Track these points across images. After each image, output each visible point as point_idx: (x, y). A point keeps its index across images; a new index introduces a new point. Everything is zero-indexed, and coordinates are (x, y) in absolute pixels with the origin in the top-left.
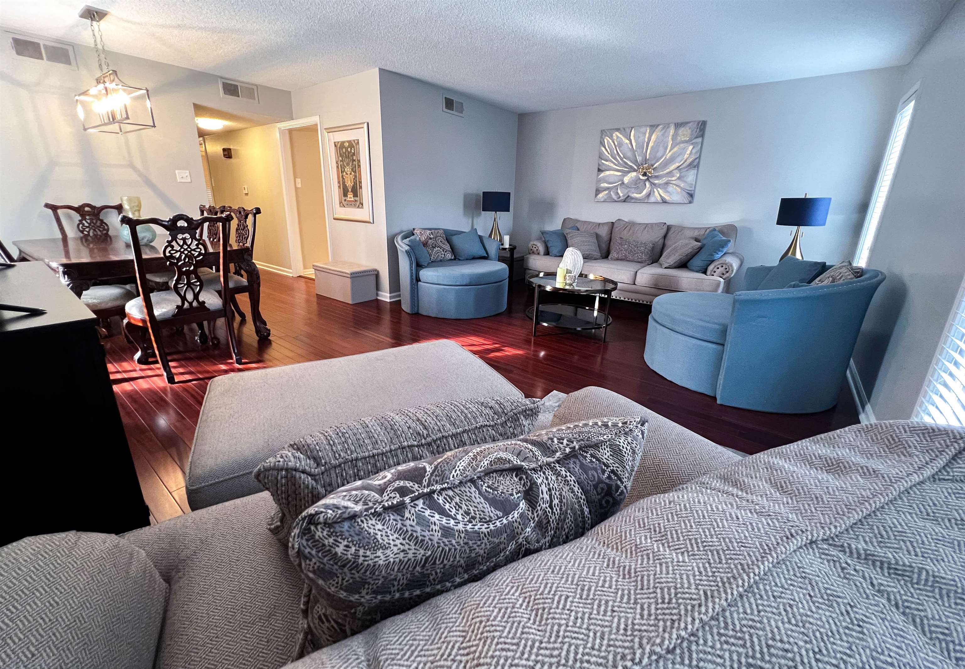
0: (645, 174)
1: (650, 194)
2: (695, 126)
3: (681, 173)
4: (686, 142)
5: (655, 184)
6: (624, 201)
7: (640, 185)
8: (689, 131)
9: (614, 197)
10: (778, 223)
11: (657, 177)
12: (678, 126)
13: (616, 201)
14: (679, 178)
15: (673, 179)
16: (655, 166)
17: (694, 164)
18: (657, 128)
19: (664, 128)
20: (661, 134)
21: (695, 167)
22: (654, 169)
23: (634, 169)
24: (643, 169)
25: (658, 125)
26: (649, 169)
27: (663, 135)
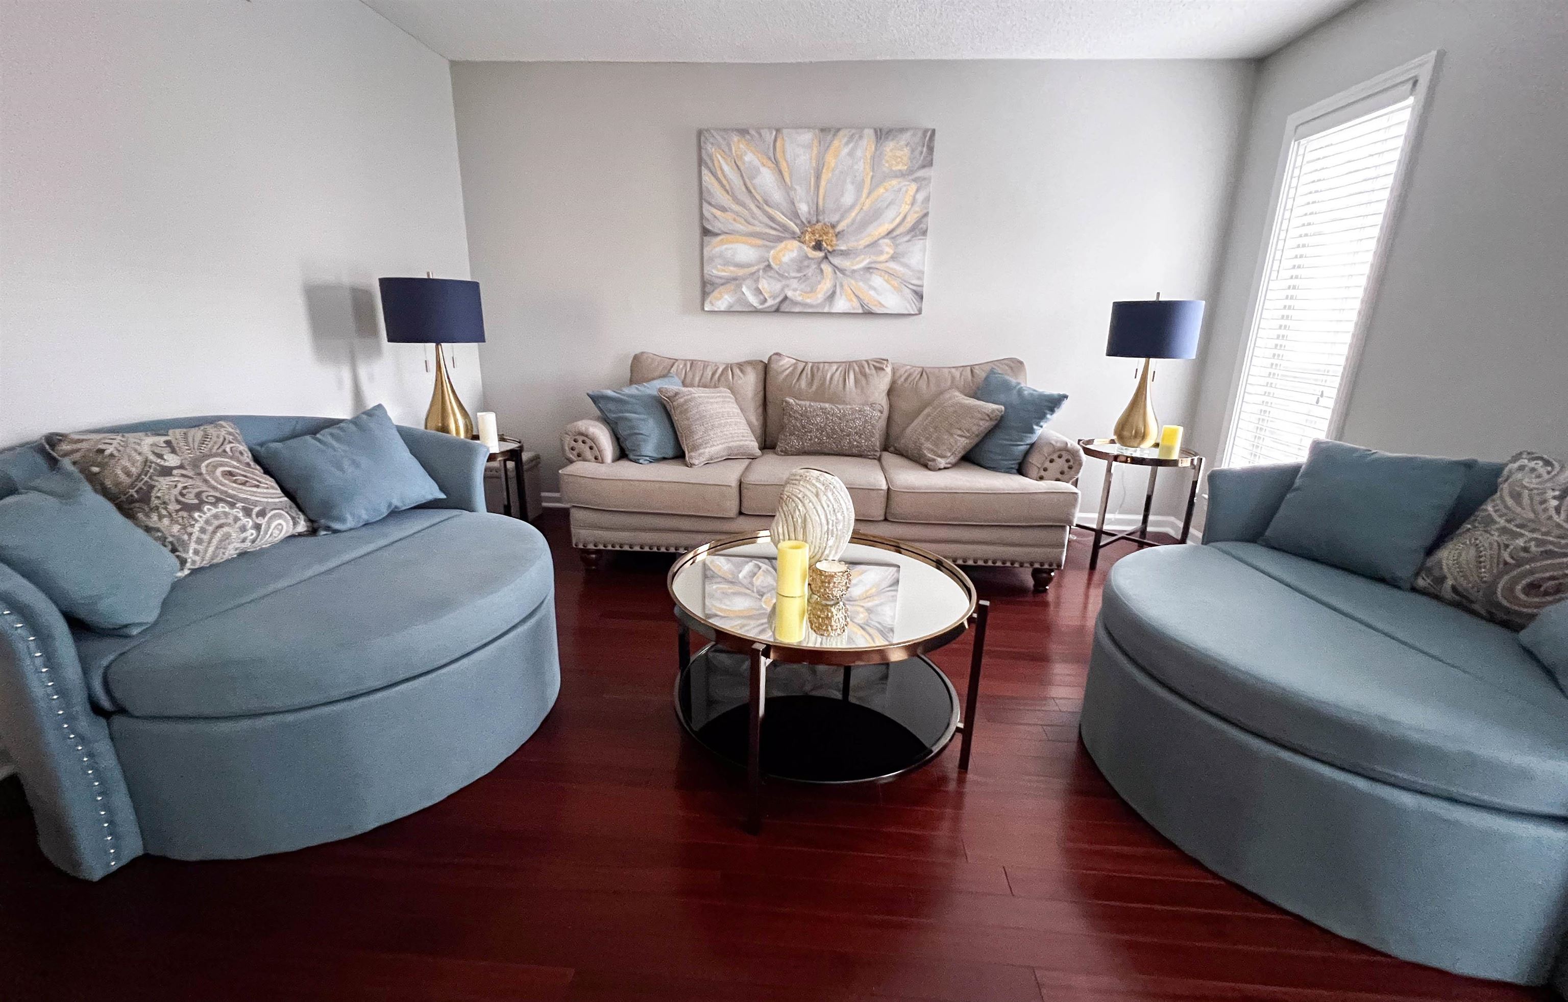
0: (818, 246)
1: (834, 293)
2: (917, 139)
3: (896, 246)
4: (902, 175)
5: (842, 271)
6: (777, 310)
7: (810, 272)
8: (907, 151)
9: (753, 300)
10: (1109, 354)
11: (844, 254)
12: (882, 134)
13: (756, 312)
14: (893, 258)
15: (883, 258)
16: (839, 229)
17: (923, 226)
18: (834, 135)
19: (852, 137)
20: (846, 150)
21: (924, 233)
22: (837, 235)
23: (794, 233)
24: (813, 233)
25: (838, 130)
26: (826, 233)
27: (851, 154)
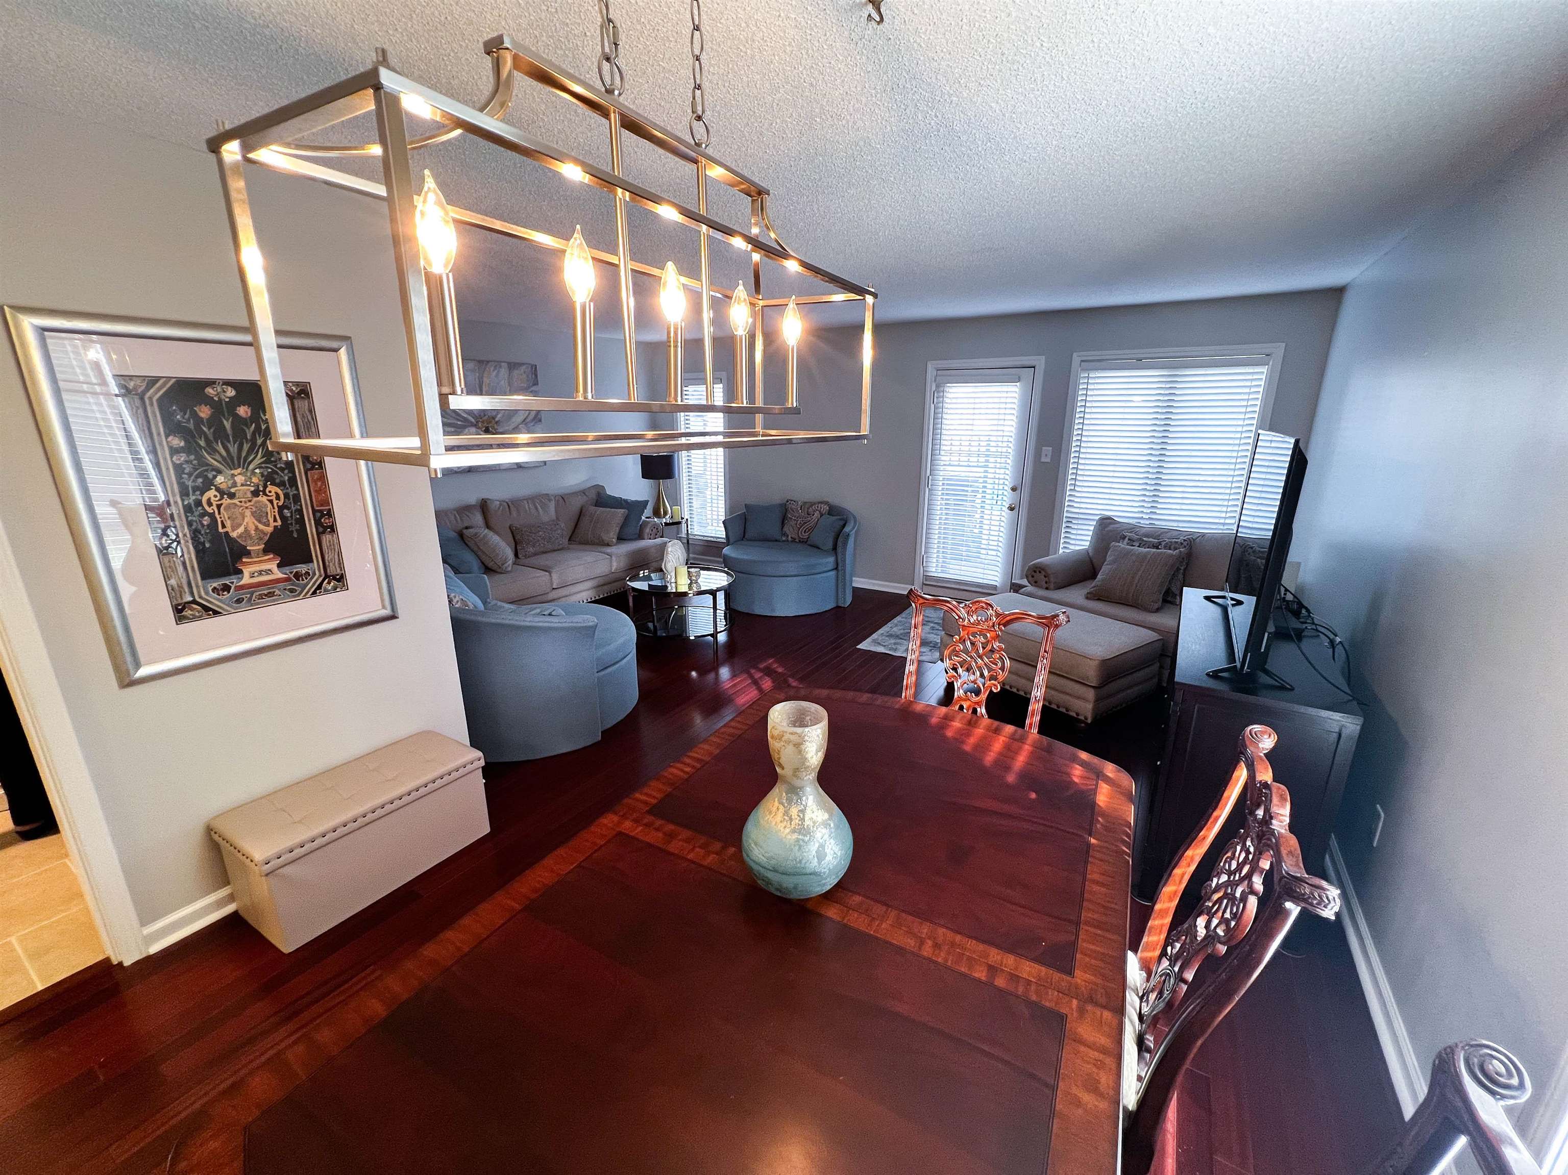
0: (487, 430)
2: (528, 370)
8: (524, 376)
10: (642, 479)
12: (511, 367)
16: (497, 419)
17: (539, 416)
18: (486, 365)
19: (496, 366)
20: (494, 373)
21: (540, 421)
22: (497, 423)
23: (471, 422)
24: (483, 422)
25: (488, 362)
26: (490, 422)
27: (497, 376)
